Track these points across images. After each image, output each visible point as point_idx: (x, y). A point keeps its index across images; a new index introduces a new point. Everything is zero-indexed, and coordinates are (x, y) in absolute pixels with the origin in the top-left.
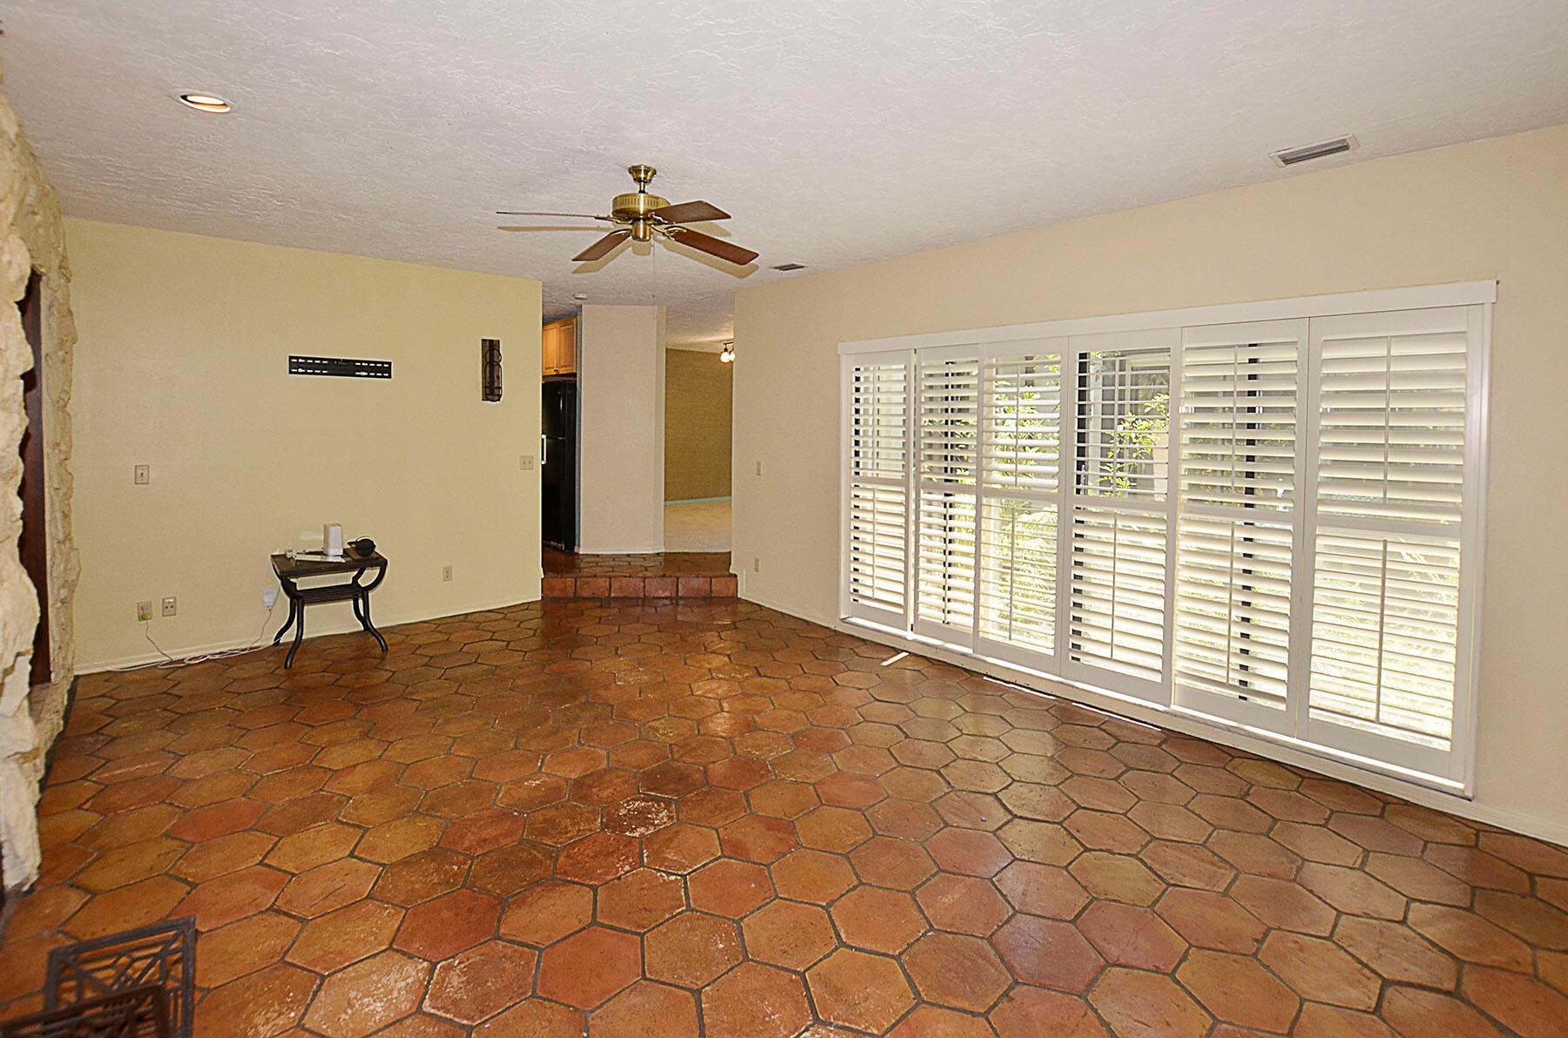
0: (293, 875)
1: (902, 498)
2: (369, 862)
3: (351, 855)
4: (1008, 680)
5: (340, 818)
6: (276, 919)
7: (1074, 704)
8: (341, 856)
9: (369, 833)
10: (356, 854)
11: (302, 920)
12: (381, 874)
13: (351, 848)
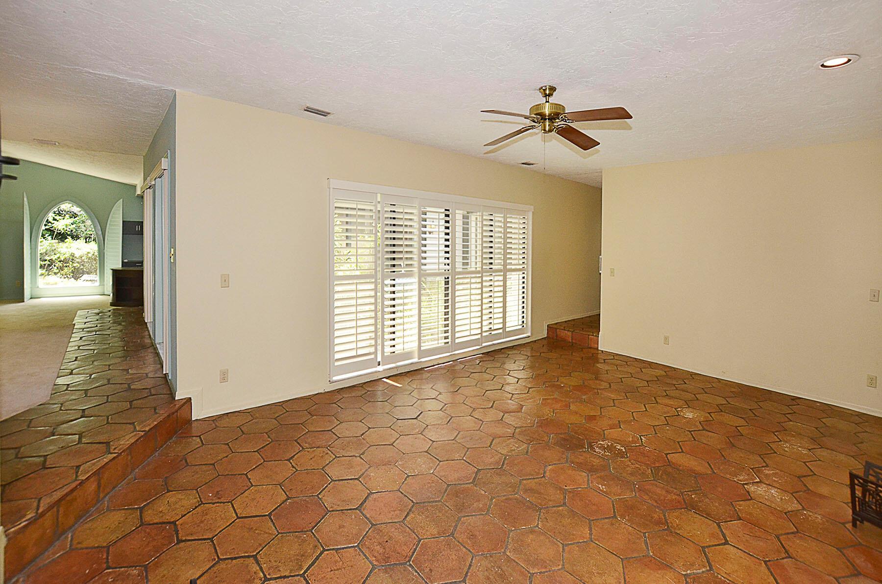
0: (765, 562)
1: (372, 286)
2: (722, 532)
3: (726, 543)
4: (433, 365)
5: (708, 568)
6: (791, 550)
7: (458, 360)
8: (732, 548)
9: (703, 545)
10: (724, 541)
11: (778, 537)
12: (725, 522)
13: (722, 547)
